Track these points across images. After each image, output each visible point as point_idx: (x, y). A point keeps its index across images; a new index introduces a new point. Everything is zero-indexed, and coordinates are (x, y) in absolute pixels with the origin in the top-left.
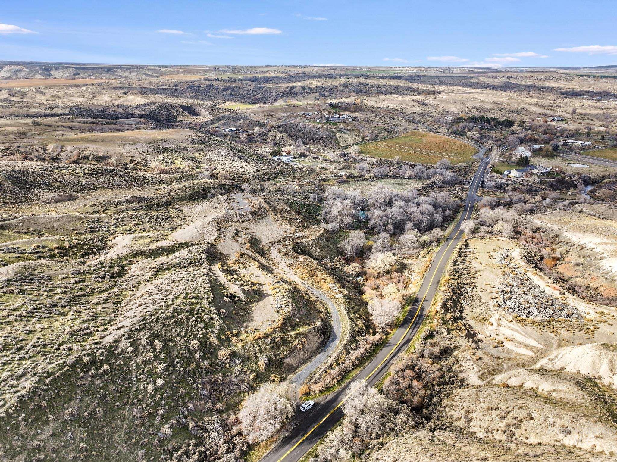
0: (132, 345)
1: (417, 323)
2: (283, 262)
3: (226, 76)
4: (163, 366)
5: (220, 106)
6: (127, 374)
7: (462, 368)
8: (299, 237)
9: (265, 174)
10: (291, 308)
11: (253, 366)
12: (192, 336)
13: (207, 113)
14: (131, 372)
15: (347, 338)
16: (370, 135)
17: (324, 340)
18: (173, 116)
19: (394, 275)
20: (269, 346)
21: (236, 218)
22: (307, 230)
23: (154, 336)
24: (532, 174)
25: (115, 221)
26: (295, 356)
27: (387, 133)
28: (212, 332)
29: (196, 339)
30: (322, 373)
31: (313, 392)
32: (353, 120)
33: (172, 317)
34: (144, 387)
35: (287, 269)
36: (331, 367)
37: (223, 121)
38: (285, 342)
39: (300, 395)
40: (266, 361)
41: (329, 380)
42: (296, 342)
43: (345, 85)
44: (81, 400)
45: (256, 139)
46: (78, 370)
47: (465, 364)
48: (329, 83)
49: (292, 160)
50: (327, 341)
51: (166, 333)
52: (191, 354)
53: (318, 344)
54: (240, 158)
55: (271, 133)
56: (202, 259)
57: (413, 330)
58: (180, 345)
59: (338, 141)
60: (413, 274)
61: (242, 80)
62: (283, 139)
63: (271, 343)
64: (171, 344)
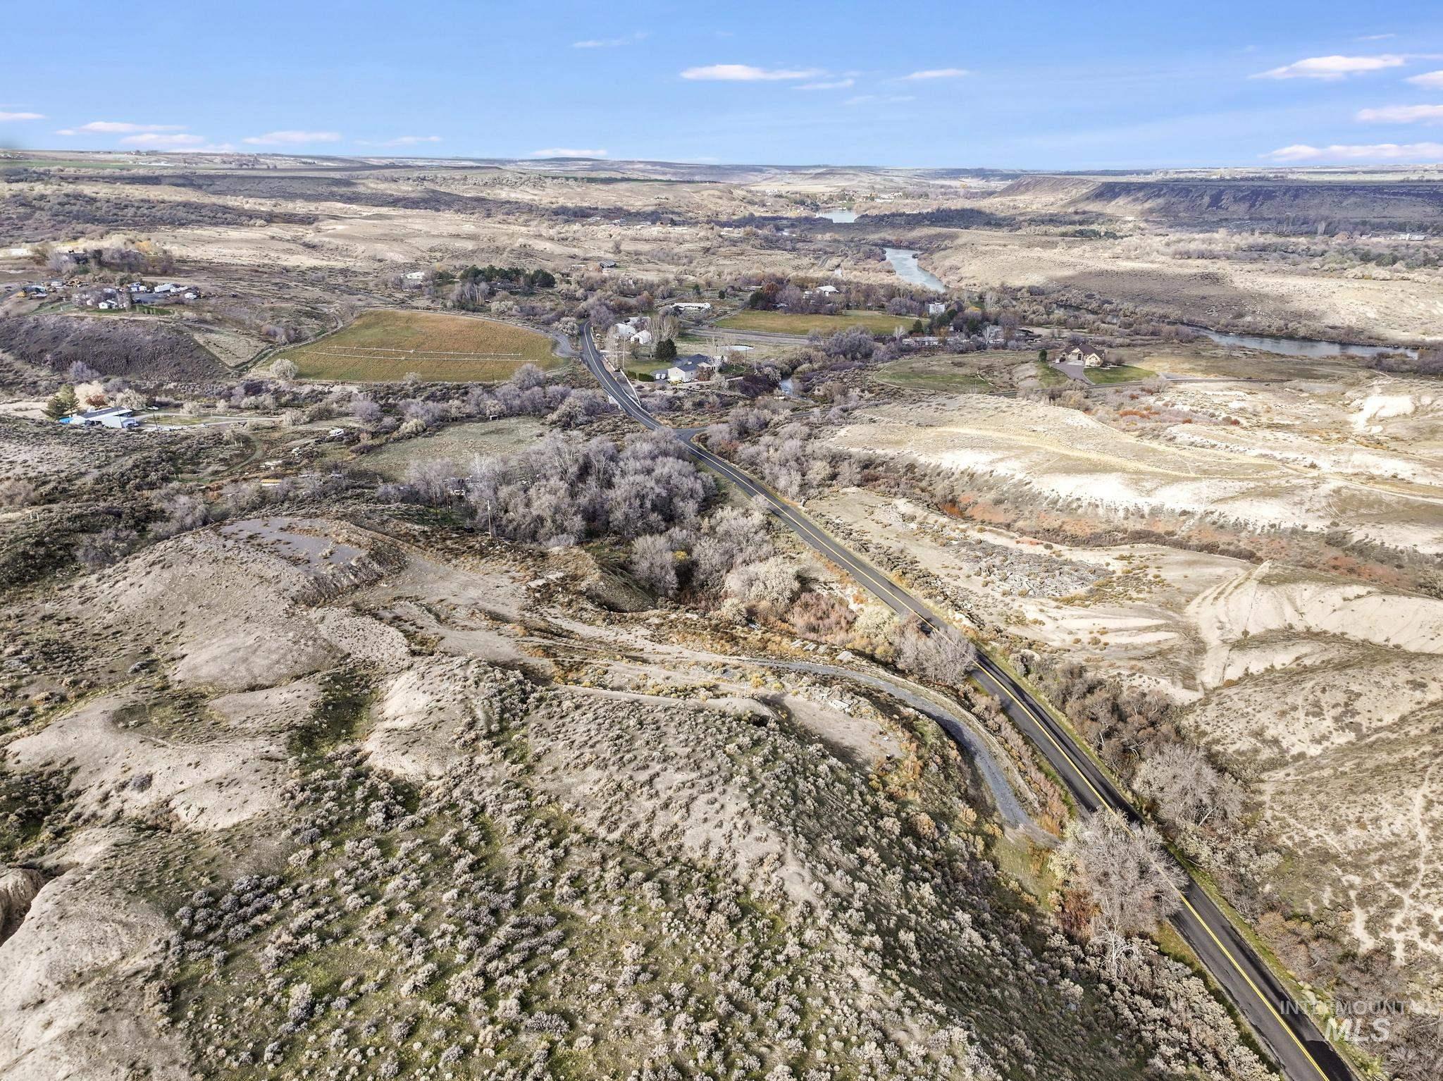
8: (563, 579)
24: (710, 373)
27: (314, 321)
31: (1063, 819)
32: (198, 296)
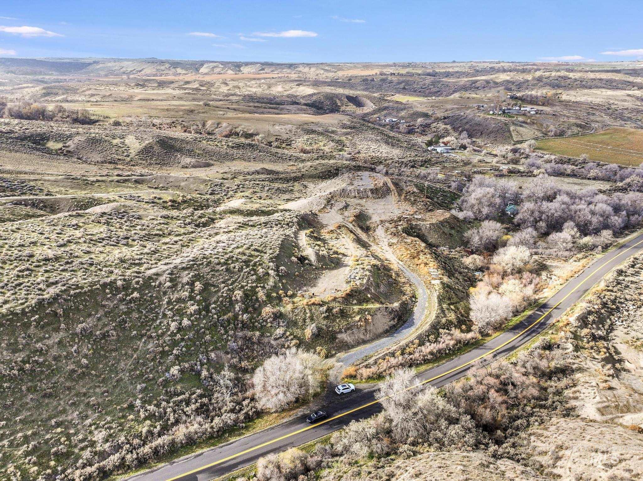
0: (171, 280)
1: (533, 331)
2: (386, 240)
3: (403, 71)
4: (195, 307)
5: (389, 98)
6: (156, 307)
7: (578, 394)
8: (417, 219)
9: (410, 161)
10: (365, 281)
11: (298, 332)
12: (240, 286)
13: (372, 104)
14: (160, 306)
15: (427, 327)
16: (554, 130)
17: (397, 324)
18: (337, 106)
19: (526, 275)
20: (323, 315)
21: (353, 194)
22: (429, 214)
23: (197, 277)
25: (236, 187)
26: (353, 333)
27: (579, 129)
28: (263, 287)
29: (242, 290)
30: (379, 358)
31: (359, 376)
32: (537, 113)
33: (225, 264)
34: (168, 323)
35: (386, 248)
36: (393, 354)
37: (385, 112)
38: (343, 314)
39: (343, 376)
40: (315, 330)
41: (385, 368)
42: (357, 318)
43: (540, 79)
44: (99, 319)
45: (417, 130)
46: (107, 291)
47: (584, 390)
48: (520, 77)
49: (450, 151)
50: (400, 327)
51: (212, 277)
52: (232, 303)
53: (387, 327)
54: (387, 143)
55: (435, 124)
56: (292, 222)
57: (525, 337)
58: (223, 293)
59: (511, 135)
60: (553, 277)
61: (420, 75)
62: (446, 130)
63: (326, 312)
64: (213, 289)
